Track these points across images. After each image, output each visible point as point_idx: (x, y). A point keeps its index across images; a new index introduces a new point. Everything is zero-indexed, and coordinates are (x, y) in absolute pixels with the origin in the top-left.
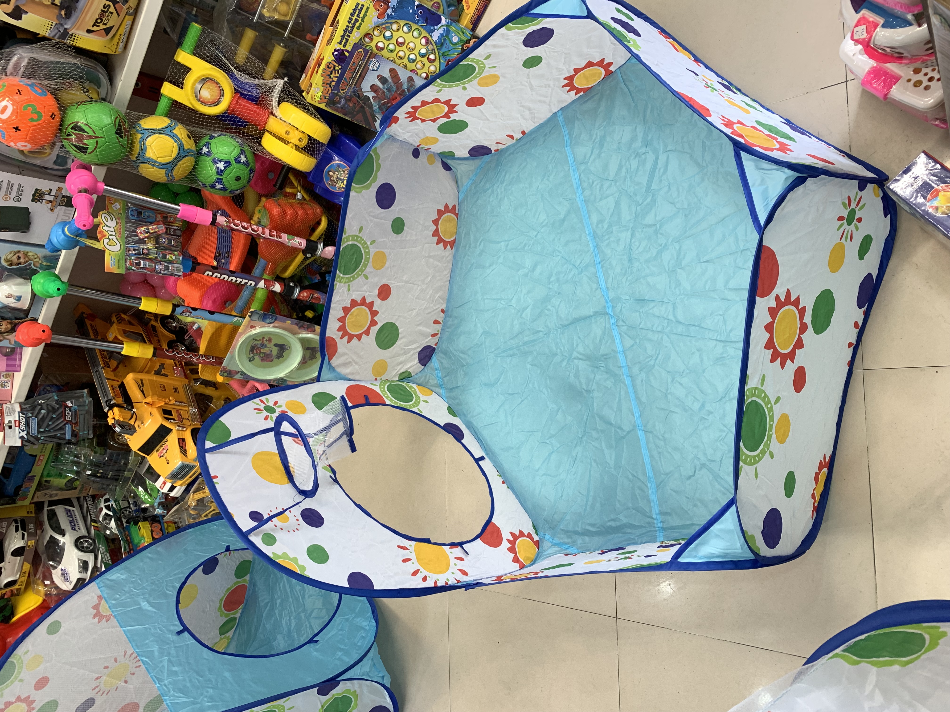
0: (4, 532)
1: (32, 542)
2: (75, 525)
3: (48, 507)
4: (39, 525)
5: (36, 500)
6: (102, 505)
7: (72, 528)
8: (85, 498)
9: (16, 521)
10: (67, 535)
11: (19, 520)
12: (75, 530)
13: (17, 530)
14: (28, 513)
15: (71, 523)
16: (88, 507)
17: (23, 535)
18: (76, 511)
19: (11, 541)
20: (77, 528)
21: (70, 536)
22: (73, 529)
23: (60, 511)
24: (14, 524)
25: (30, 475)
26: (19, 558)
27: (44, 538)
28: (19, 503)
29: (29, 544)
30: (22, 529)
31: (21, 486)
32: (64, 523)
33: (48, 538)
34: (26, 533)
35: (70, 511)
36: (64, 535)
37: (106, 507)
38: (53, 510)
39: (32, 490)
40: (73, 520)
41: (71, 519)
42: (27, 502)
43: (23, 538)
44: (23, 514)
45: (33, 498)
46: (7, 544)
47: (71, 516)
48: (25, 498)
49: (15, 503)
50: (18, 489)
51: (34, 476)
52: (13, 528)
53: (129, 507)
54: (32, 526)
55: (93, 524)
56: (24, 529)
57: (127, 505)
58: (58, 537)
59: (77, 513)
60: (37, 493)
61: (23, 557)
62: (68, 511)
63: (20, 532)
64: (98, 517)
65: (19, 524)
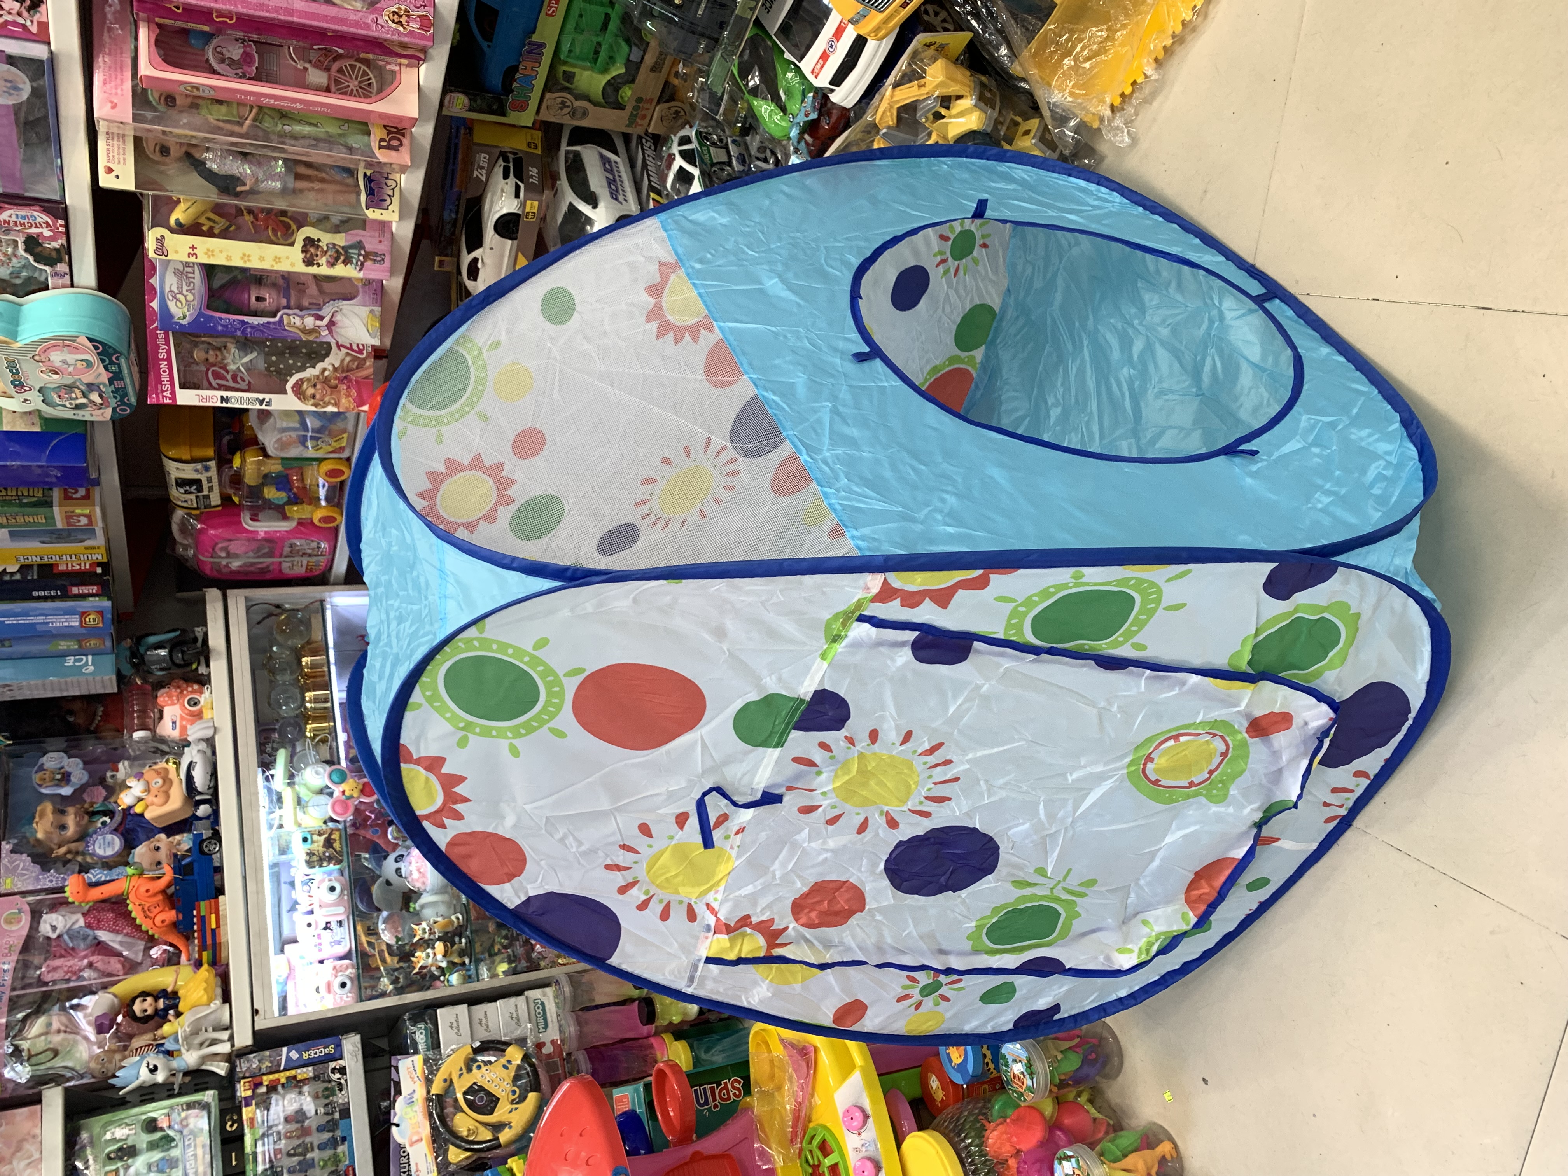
0: (484, 179)
1: (532, 206)
2: (617, 191)
3: (569, 145)
4: (550, 179)
5: (545, 116)
6: (675, 149)
7: (612, 194)
8: (640, 138)
9: (504, 155)
10: (602, 205)
11: (511, 156)
12: (616, 199)
13: (506, 176)
14: (529, 144)
15: (609, 184)
16: (644, 160)
17: (518, 188)
18: (619, 161)
19: (496, 198)
20: (621, 198)
21: (607, 208)
22: (614, 196)
23: (590, 155)
24: (501, 162)
25: (535, 38)
26: (509, 242)
27: (556, 208)
28: (513, 117)
29: (527, 210)
30: (515, 176)
31: (515, 69)
32: (596, 181)
33: (564, 208)
34: (522, 185)
35: (609, 161)
36: (595, 206)
37: (682, 153)
38: (577, 155)
39: (539, 83)
40: (615, 180)
41: (611, 177)
42: (527, 118)
43: (517, 196)
44: (518, 143)
45: (538, 111)
46: (487, 207)
47: (611, 171)
48: (522, 107)
49: (504, 114)
50: (511, 71)
51: (542, 46)
52: (499, 171)
53: (730, 164)
54: (534, 171)
55: (652, 195)
56: (519, 176)
57: (725, 159)
58: (584, 208)
59: (622, 169)
60: (548, 95)
61: (516, 242)
62: (604, 160)
63: (512, 180)
64: (663, 178)
65: (511, 165)
